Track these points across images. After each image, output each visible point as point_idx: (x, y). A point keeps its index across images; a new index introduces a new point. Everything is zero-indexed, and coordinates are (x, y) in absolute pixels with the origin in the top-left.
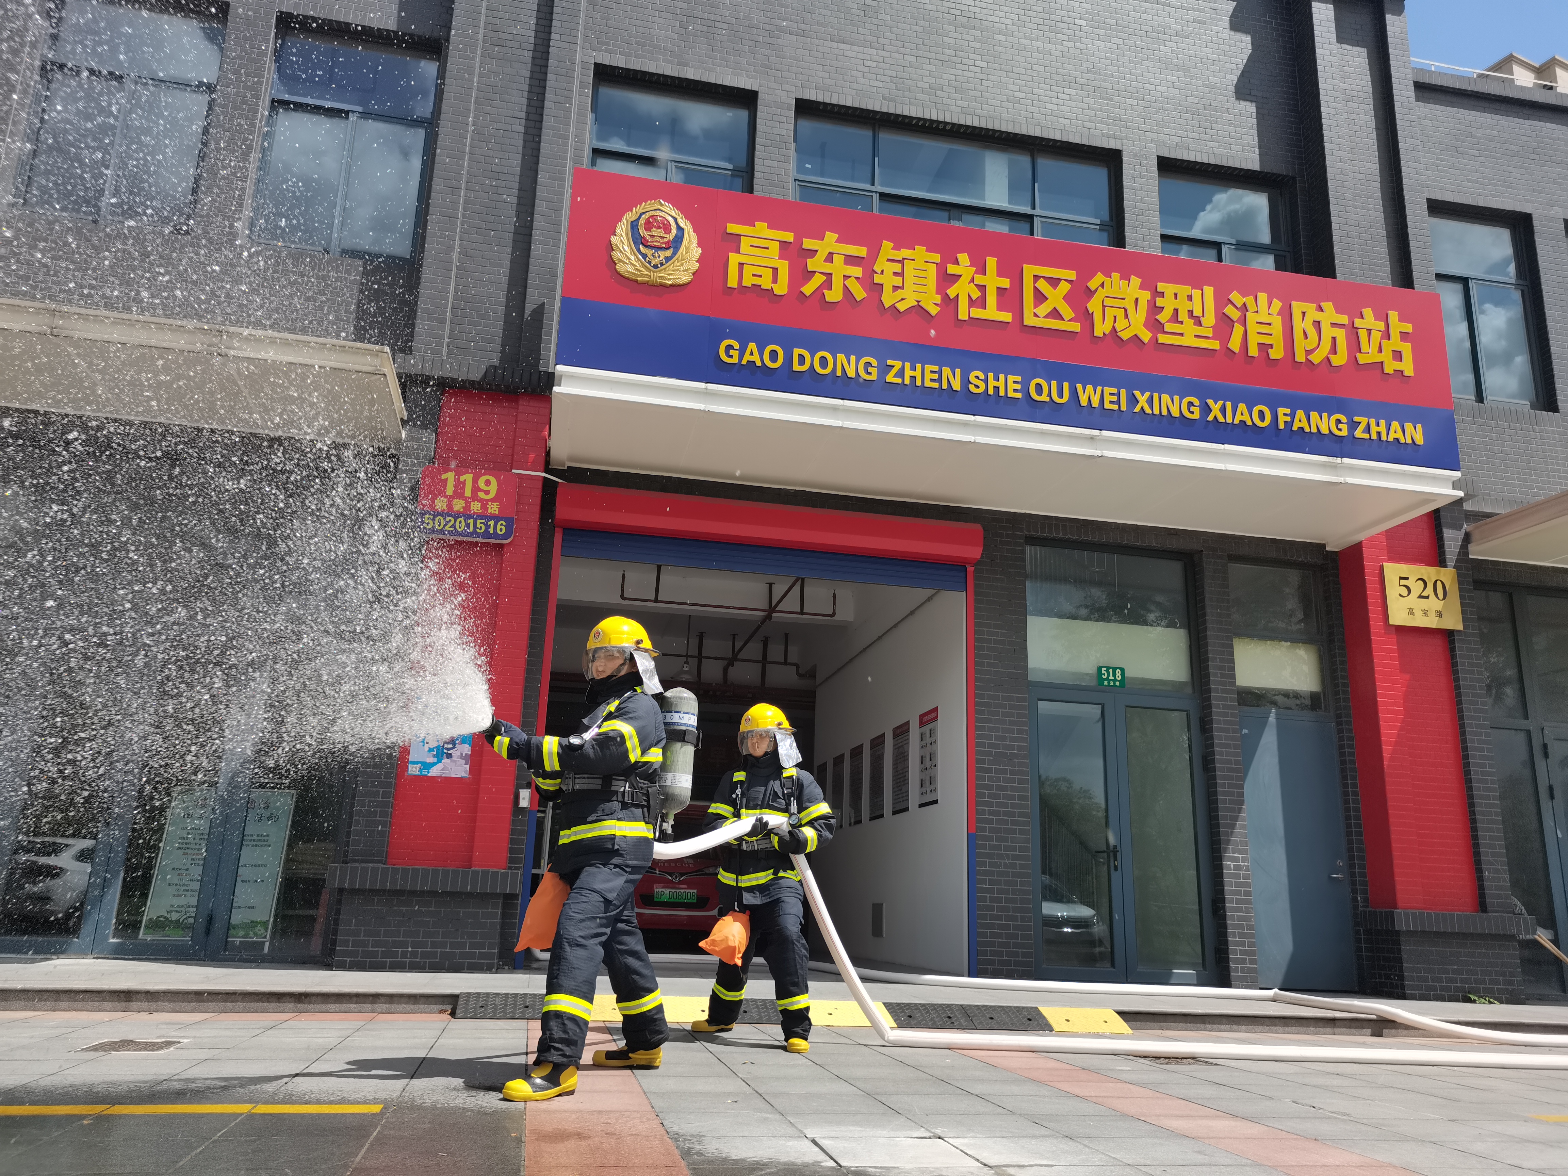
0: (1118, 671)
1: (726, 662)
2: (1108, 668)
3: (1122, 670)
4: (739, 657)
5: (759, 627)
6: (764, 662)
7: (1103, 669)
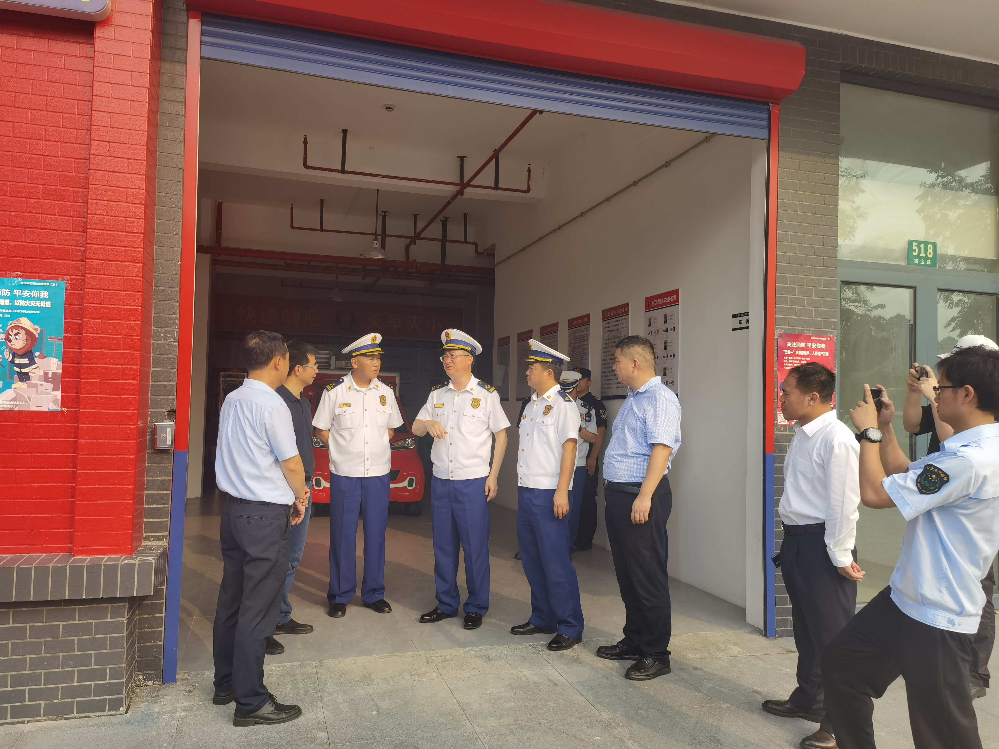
0: (930, 247)
1: (408, 240)
2: (920, 243)
3: (935, 245)
4: (422, 235)
5: (448, 203)
6: (444, 240)
7: (914, 244)
